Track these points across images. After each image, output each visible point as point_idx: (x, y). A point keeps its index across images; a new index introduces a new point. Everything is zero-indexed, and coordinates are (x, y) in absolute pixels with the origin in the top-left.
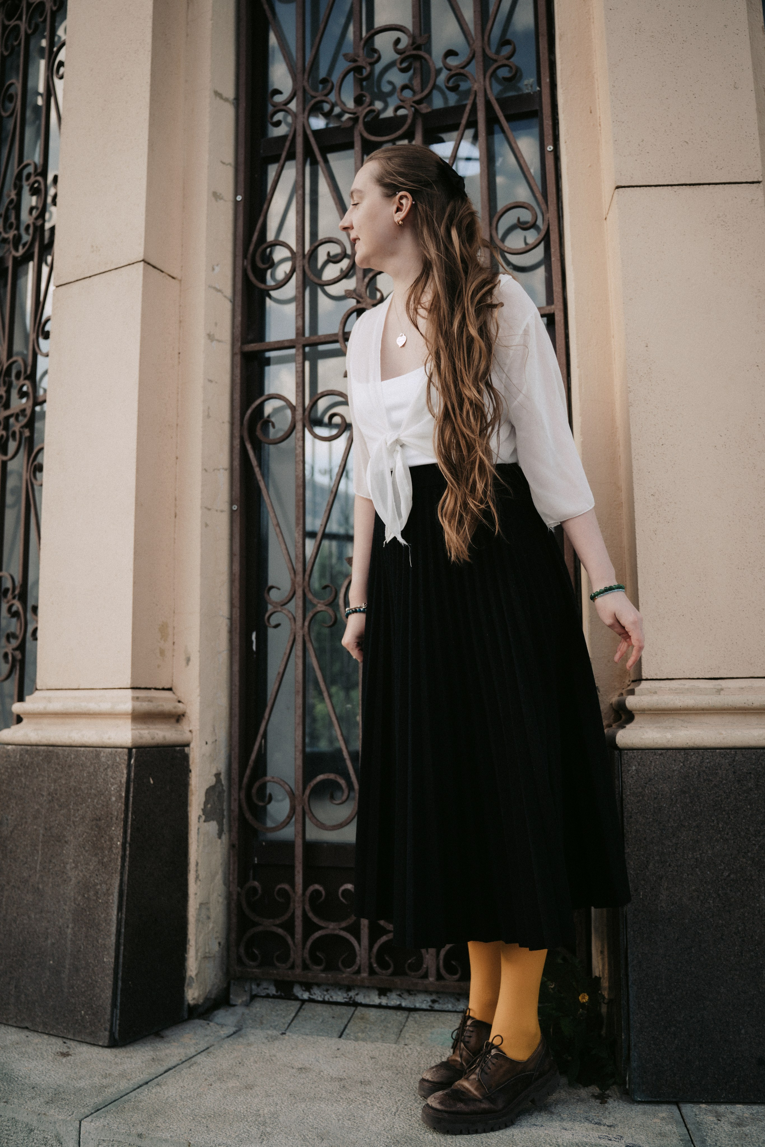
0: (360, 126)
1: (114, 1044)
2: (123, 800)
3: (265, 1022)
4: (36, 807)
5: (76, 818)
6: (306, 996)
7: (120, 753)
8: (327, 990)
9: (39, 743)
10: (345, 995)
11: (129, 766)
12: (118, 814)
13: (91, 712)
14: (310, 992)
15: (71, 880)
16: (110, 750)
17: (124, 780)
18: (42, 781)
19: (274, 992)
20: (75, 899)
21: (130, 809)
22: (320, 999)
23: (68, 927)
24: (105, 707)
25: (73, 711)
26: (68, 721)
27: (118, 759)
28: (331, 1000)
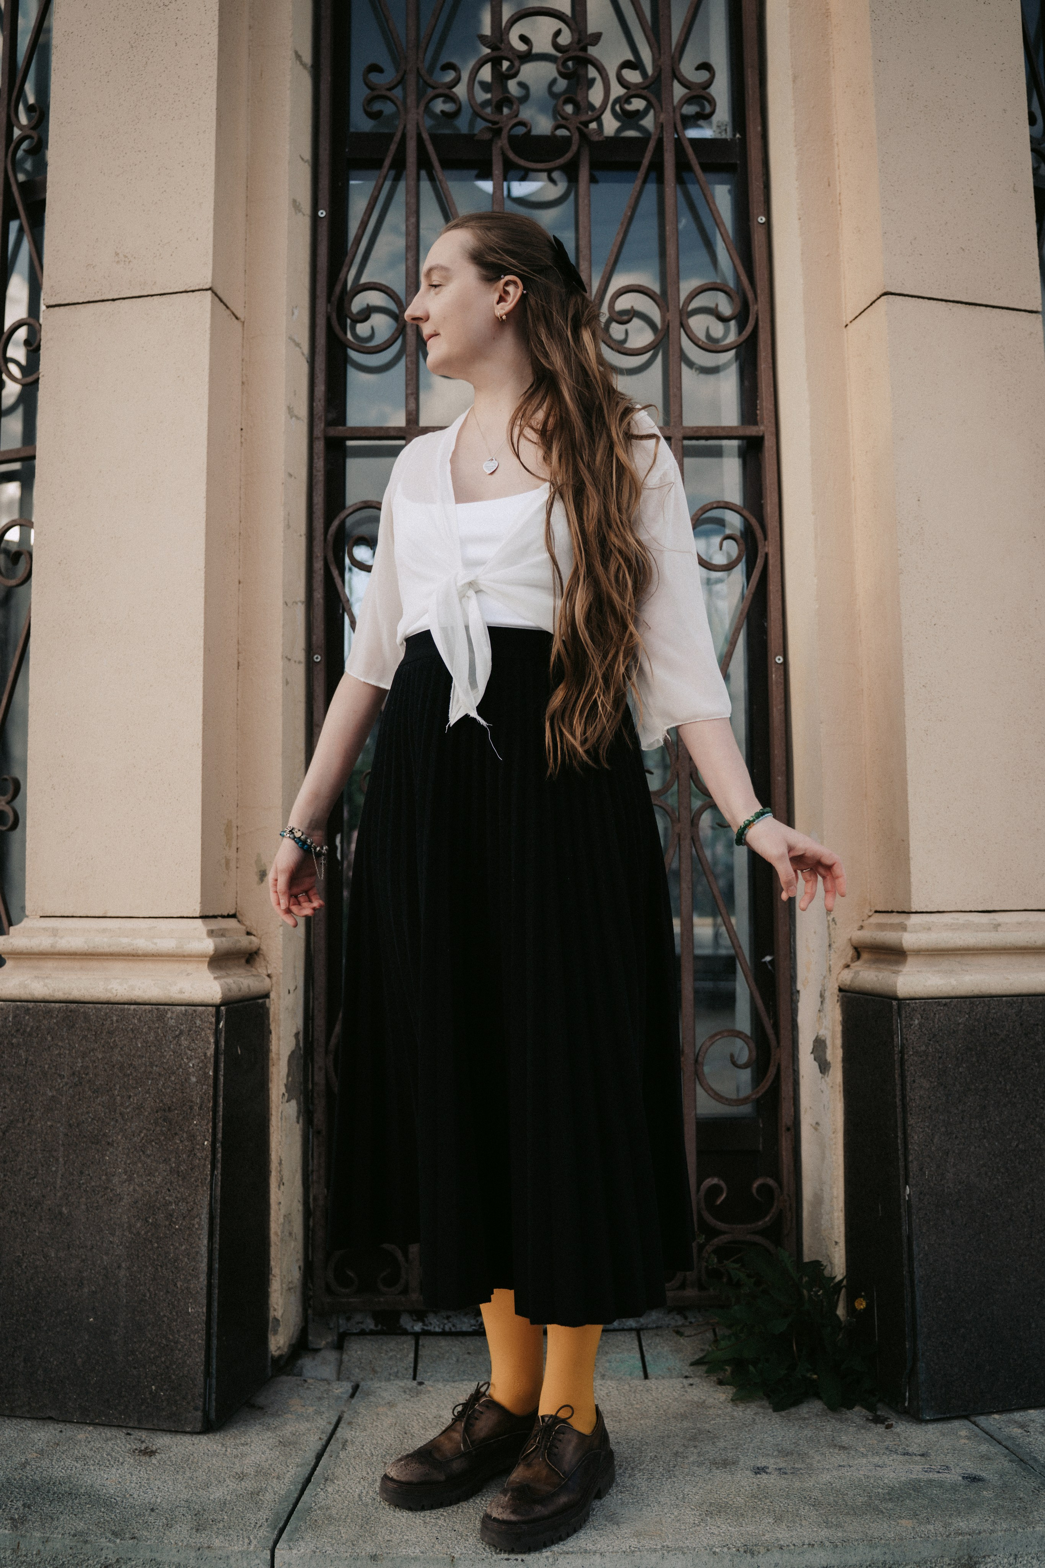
0: (503, 142)
1: (209, 1427)
2: (211, 1081)
3: (379, 1369)
4: (50, 1094)
5: (127, 1108)
6: (418, 1328)
7: (203, 1013)
8: (448, 1318)
9: (48, 998)
10: (473, 1322)
11: (217, 1032)
12: (202, 1102)
13: (140, 952)
14: (423, 1321)
15: (121, 1199)
16: (183, 1008)
17: (211, 1052)
18: (60, 1054)
19: (372, 1327)
20: (130, 1227)
21: (221, 1093)
22: (437, 1330)
23: (119, 1267)
24: (167, 944)
25: (107, 950)
26: (94, 964)
27: (198, 1022)
28: (453, 1329)
